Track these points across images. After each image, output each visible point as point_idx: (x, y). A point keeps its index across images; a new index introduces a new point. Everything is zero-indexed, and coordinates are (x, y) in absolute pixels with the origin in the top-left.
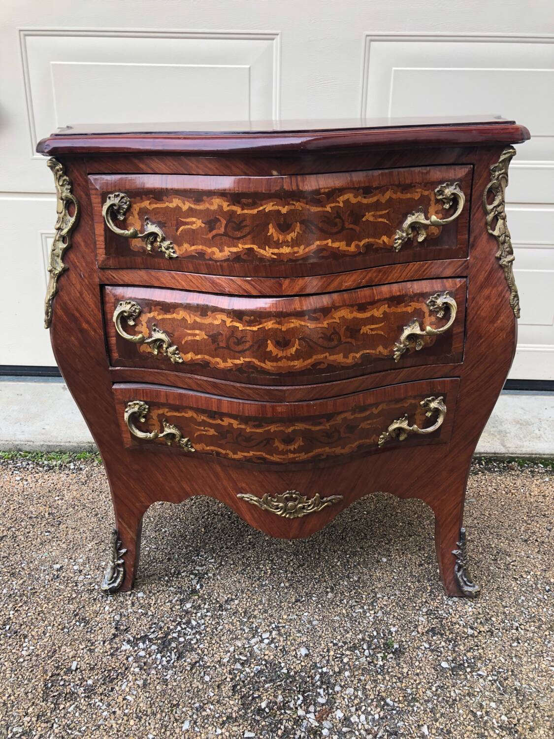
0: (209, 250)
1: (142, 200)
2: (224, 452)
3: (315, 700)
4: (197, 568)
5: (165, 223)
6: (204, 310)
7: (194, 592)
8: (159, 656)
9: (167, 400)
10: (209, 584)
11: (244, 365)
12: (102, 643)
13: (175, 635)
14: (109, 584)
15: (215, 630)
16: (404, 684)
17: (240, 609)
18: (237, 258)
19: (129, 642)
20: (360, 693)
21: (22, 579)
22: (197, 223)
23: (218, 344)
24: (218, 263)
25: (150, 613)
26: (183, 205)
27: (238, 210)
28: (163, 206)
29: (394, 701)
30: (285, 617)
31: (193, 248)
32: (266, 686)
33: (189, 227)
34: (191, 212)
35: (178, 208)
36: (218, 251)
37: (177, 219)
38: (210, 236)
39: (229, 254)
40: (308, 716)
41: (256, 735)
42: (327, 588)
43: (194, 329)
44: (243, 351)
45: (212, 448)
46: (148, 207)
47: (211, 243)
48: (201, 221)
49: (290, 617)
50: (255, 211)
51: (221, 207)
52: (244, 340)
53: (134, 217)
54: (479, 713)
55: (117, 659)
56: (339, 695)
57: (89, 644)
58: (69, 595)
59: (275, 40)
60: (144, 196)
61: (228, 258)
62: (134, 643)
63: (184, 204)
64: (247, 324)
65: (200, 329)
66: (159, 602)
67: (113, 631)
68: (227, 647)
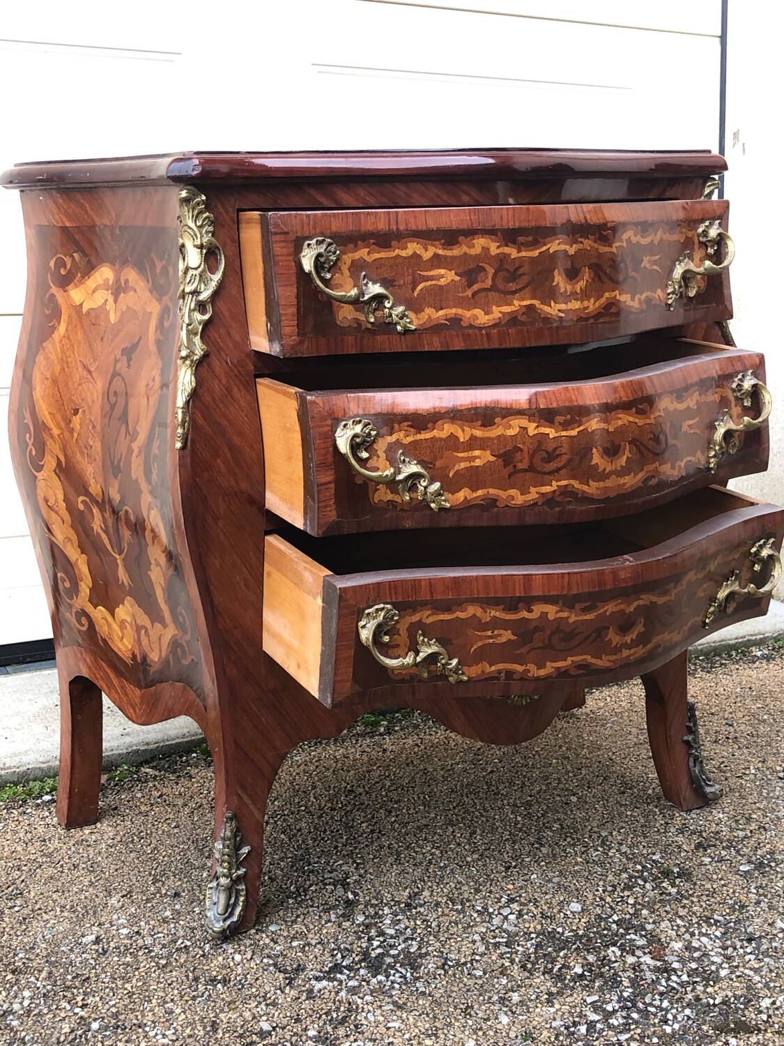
0: (468, 314)
1: (356, 248)
4: (328, 876)
6: (486, 416)
11: (557, 493)
13: (379, 951)
15: (429, 929)
16: (718, 899)
18: (512, 320)
19: (319, 979)
22: (447, 276)
23: (515, 467)
24: (484, 332)
26: (423, 251)
27: (513, 252)
28: (393, 254)
29: (723, 916)
31: (441, 313)
33: (433, 282)
34: (437, 261)
35: (416, 256)
36: (483, 313)
37: (414, 273)
38: (469, 293)
39: (500, 315)
43: (472, 449)
44: (558, 470)
46: (367, 258)
47: (472, 302)
48: (453, 272)
49: (517, 885)
50: (536, 253)
51: (486, 250)
52: (557, 452)
53: (342, 274)
60: (359, 242)
61: (498, 321)
62: (326, 977)
63: (426, 250)
64: (561, 427)
65: (482, 448)
66: (312, 927)
67: (281, 976)
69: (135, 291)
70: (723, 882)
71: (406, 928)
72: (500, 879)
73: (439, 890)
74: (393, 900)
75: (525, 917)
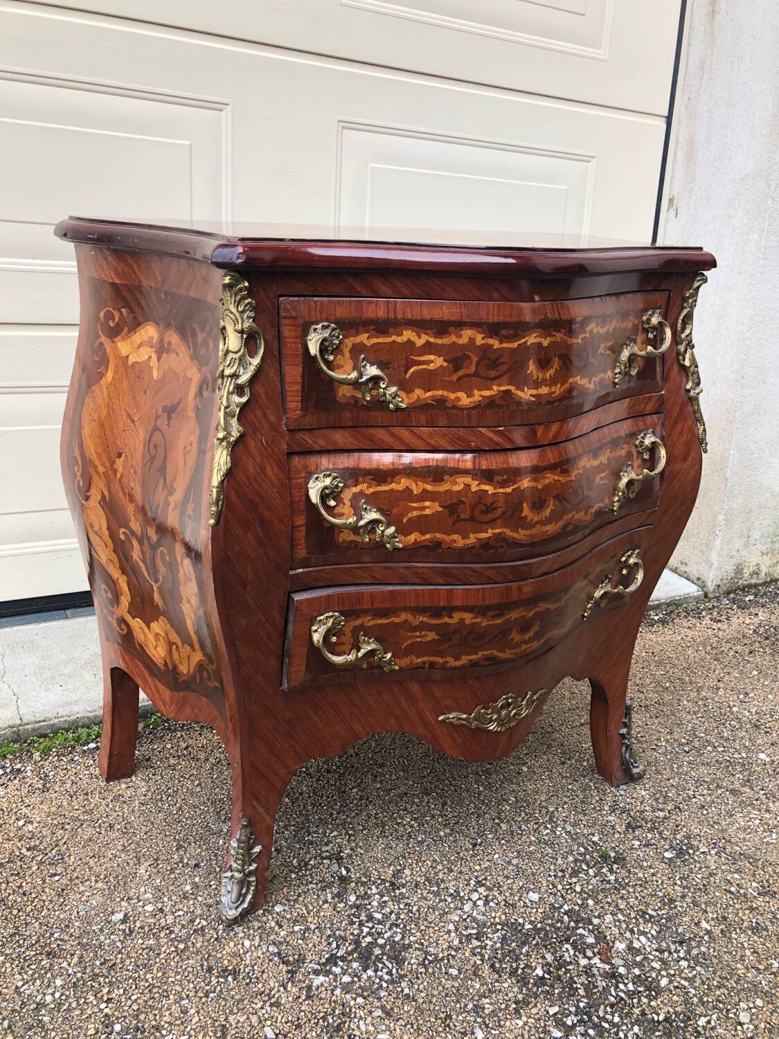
0: (452, 396)
1: (358, 333)
2: (441, 660)
3: (585, 943)
4: (324, 849)
5: (389, 363)
6: (436, 473)
7: (344, 880)
8: (370, 972)
9: (373, 604)
10: (355, 863)
11: (492, 539)
12: (282, 989)
13: (369, 939)
14: (237, 908)
15: (411, 915)
16: (650, 890)
17: (419, 879)
18: (491, 403)
19: (317, 973)
20: (620, 916)
21: (72, 955)
22: (437, 362)
23: (458, 516)
24: (465, 412)
25: (313, 927)
26: (417, 338)
27: (495, 344)
28: (391, 340)
29: (656, 911)
30: (478, 868)
31: (429, 394)
32: (524, 951)
33: (424, 367)
34: (429, 348)
35: (410, 343)
36: (465, 396)
37: (407, 358)
38: (455, 377)
39: (481, 398)
40: (592, 962)
41: (560, 1007)
42: (494, 819)
43: (423, 500)
44: (493, 520)
45: (426, 659)
46: (366, 342)
47: (457, 386)
48: (442, 358)
49: (483, 866)
50: (515, 345)
51: (472, 340)
52: (495, 505)
53: (344, 356)
54: (733, 889)
55: (321, 999)
56: (603, 927)
57: (266, 998)
58: (173, 949)
59: (223, 112)
60: (361, 328)
61: (478, 403)
62: (323, 970)
63: (420, 337)
65: (432, 500)
66: (311, 908)
67: (284, 968)
68: (444, 927)
69: (177, 354)
70: (652, 871)
71: (391, 913)
72: (468, 858)
73: (418, 869)
74: (379, 878)
75: (491, 904)
